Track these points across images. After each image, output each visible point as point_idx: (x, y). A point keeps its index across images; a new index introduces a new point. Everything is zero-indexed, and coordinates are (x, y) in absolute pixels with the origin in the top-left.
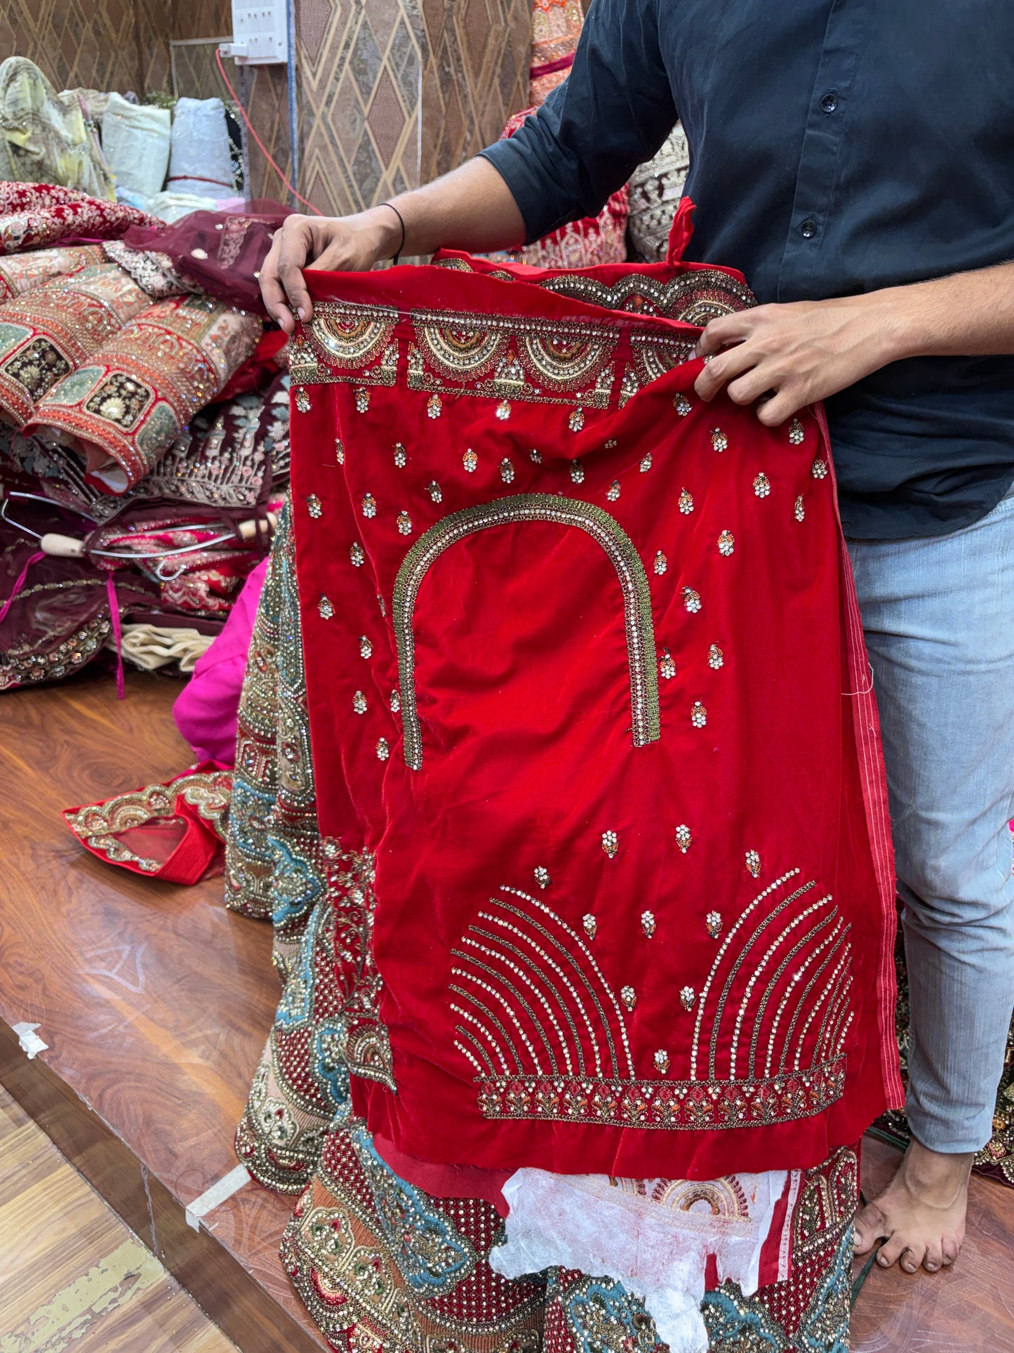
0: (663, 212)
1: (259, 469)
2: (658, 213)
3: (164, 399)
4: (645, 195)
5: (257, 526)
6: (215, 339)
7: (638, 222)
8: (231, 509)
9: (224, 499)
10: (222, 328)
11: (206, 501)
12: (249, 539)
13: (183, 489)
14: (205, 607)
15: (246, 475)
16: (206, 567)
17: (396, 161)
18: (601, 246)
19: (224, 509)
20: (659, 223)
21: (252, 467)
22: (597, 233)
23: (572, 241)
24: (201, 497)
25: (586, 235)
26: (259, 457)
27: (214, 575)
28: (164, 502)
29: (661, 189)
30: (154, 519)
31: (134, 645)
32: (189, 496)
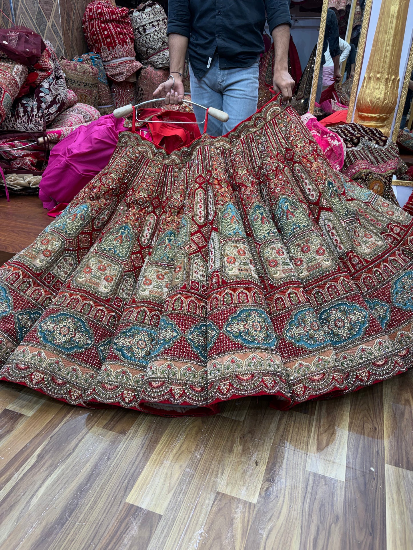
0: (147, 38)
1: (41, 118)
2: (145, 38)
3: (7, 92)
4: (139, 32)
5: (44, 139)
6: (16, 73)
7: (138, 42)
8: (34, 133)
9: (31, 129)
10: (18, 69)
11: (24, 130)
12: (42, 144)
13: (15, 126)
14: (31, 169)
15: (37, 121)
16: (27, 155)
17: (52, 19)
18: (128, 49)
19: (31, 133)
20: (146, 42)
21: (39, 117)
22: (127, 45)
23: (119, 47)
24: (23, 129)
25: (123, 46)
26: (40, 114)
27: (30, 158)
28: (9, 132)
29: (144, 30)
30: (6, 138)
31: (11, 181)
32: (18, 129)
